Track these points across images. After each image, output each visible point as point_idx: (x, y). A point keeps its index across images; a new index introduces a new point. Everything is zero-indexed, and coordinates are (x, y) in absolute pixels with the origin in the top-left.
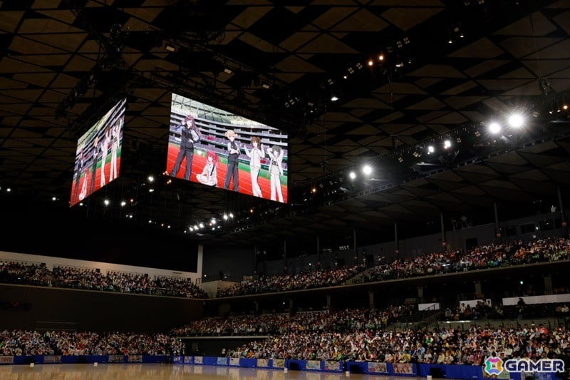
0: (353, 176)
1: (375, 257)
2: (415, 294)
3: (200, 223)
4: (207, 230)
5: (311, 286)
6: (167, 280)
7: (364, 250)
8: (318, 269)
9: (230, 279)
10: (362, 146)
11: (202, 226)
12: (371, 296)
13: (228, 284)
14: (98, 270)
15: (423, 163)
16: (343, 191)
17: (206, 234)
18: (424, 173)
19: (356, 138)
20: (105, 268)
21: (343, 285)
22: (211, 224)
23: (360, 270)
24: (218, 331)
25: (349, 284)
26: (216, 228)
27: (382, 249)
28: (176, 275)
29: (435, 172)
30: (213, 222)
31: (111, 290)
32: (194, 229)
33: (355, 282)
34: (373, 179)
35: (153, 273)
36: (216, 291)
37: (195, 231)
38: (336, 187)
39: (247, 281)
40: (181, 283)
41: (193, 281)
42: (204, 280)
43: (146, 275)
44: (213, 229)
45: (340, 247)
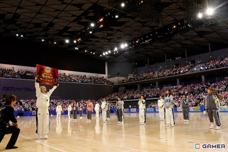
1: (196, 61)
3: (108, 50)
4: (111, 55)
5: (169, 75)
6: (94, 77)
7: (190, 58)
11: (110, 52)
12: (203, 78)
13: (122, 78)
14: (64, 74)
20: (67, 73)
21: (187, 73)
22: (114, 51)
24: (126, 98)
27: (200, 57)
28: (97, 75)
30: (116, 49)
31: (72, 82)
32: (105, 54)
33: (192, 71)
35: (88, 75)
36: (117, 81)
37: (106, 55)
39: (131, 76)
42: (109, 77)
43: (85, 76)
44: (115, 53)
45: (176, 58)
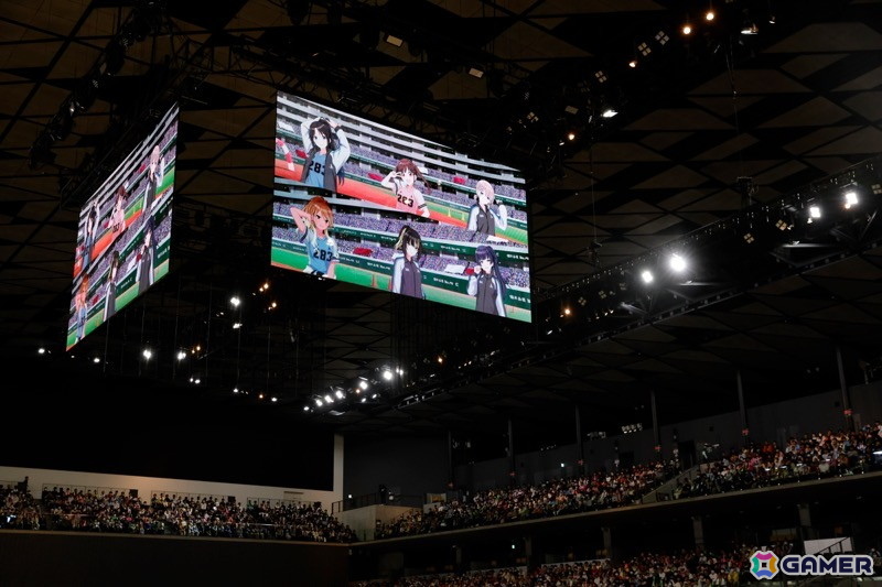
0: (647, 277)
1: (698, 446)
2: (793, 521)
3: (336, 390)
4: (351, 402)
5: (569, 510)
6: (273, 507)
7: (675, 432)
8: (580, 473)
9: (400, 501)
10: (666, 212)
11: (340, 395)
12: (698, 526)
13: (398, 512)
14: (134, 493)
15: (796, 244)
16: (625, 311)
17: (349, 412)
18: (798, 265)
19: (654, 197)
20: (148, 487)
21: (637, 505)
22: (358, 391)
23: (670, 473)
25: (649, 501)
26: (369, 399)
27: (711, 429)
28: (290, 497)
29: (822, 262)
30: (364, 385)
31: (161, 532)
32: (325, 402)
34: (689, 283)
35: (245, 494)
36: (374, 526)
37: (327, 407)
38: (613, 302)
39: (435, 504)
40: (302, 511)
41: (326, 507)
42: (348, 505)
43: (232, 499)
44: (364, 400)
45: (623, 428)
